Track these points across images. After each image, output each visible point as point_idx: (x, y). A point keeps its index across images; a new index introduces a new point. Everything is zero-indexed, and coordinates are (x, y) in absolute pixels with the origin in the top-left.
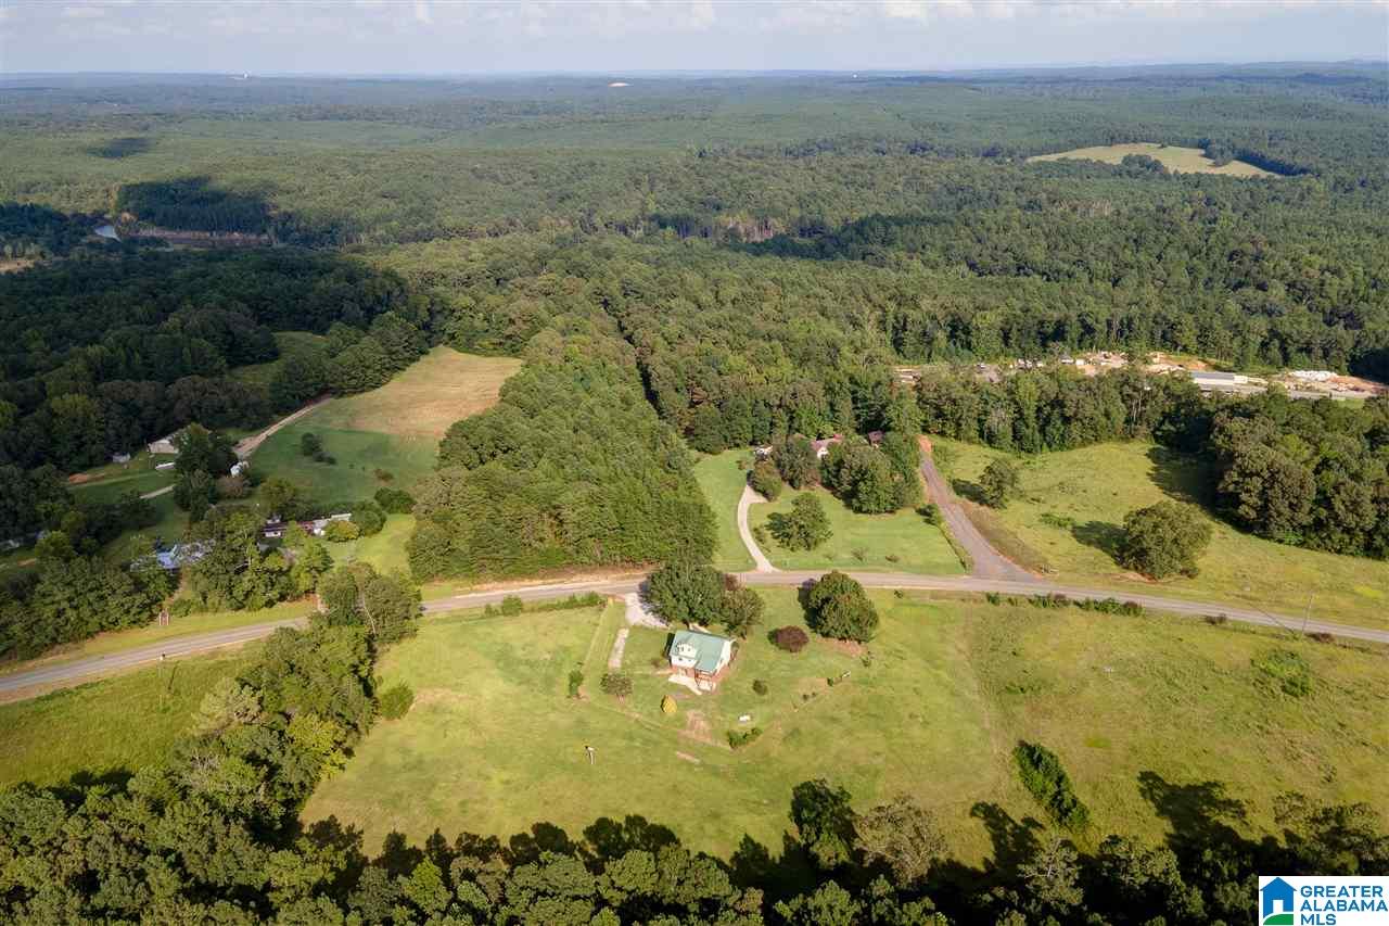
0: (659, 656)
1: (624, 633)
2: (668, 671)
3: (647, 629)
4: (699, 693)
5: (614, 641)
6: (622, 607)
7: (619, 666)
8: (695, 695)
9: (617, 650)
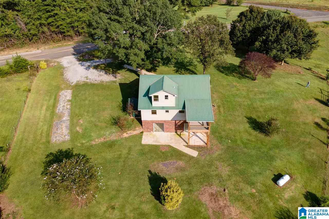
0: (118, 113)
1: (67, 95)
2: (138, 131)
3: (93, 85)
4: (194, 154)
5: (55, 106)
6: (60, 69)
7: (67, 138)
8: (191, 158)
9: (60, 117)
